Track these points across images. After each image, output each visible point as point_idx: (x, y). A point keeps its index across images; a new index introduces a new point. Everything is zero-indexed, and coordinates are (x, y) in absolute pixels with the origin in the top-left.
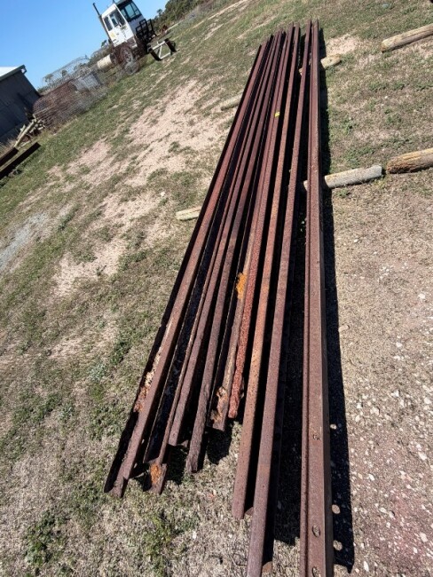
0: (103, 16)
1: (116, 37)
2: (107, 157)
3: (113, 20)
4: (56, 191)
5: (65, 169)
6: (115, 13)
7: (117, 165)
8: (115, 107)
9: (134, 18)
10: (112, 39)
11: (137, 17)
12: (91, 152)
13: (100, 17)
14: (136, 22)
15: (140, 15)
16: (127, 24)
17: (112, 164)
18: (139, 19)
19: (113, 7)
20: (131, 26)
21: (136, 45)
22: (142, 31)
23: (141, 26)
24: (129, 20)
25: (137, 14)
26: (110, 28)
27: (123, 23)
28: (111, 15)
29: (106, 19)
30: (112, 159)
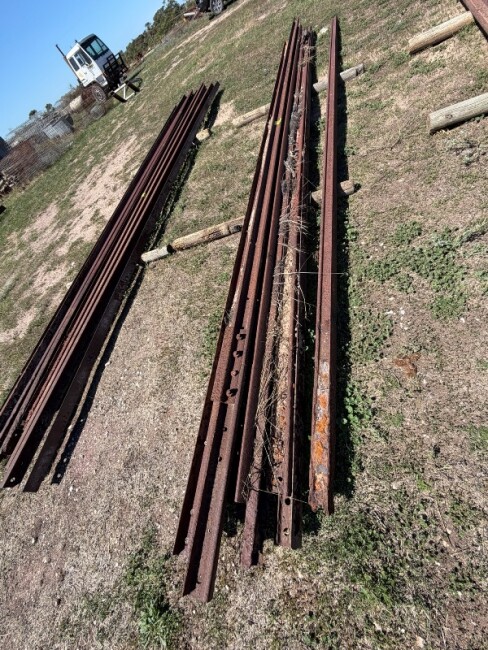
0: (68, 57)
1: (85, 77)
2: (53, 222)
3: (79, 60)
4: (9, 259)
5: (21, 235)
6: (79, 52)
7: (57, 232)
8: (76, 160)
9: (101, 55)
10: (81, 79)
11: (104, 53)
12: (44, 216)
13: (65, 57)
14: (103, 59)
15: (108, 50)
16: (93, 62)
17: (53, 231)
18: (106, 55)
19: (77, 47)
20: (98, 64)
21: (106, 83)
22: (111, 66)
23: (109, 62)
24: (96, 57)
25: (104, 49)
26: (77, 68)
27: (89, 62)
28: (76, 55)
29: (72, 60)
30: (55, 225)
